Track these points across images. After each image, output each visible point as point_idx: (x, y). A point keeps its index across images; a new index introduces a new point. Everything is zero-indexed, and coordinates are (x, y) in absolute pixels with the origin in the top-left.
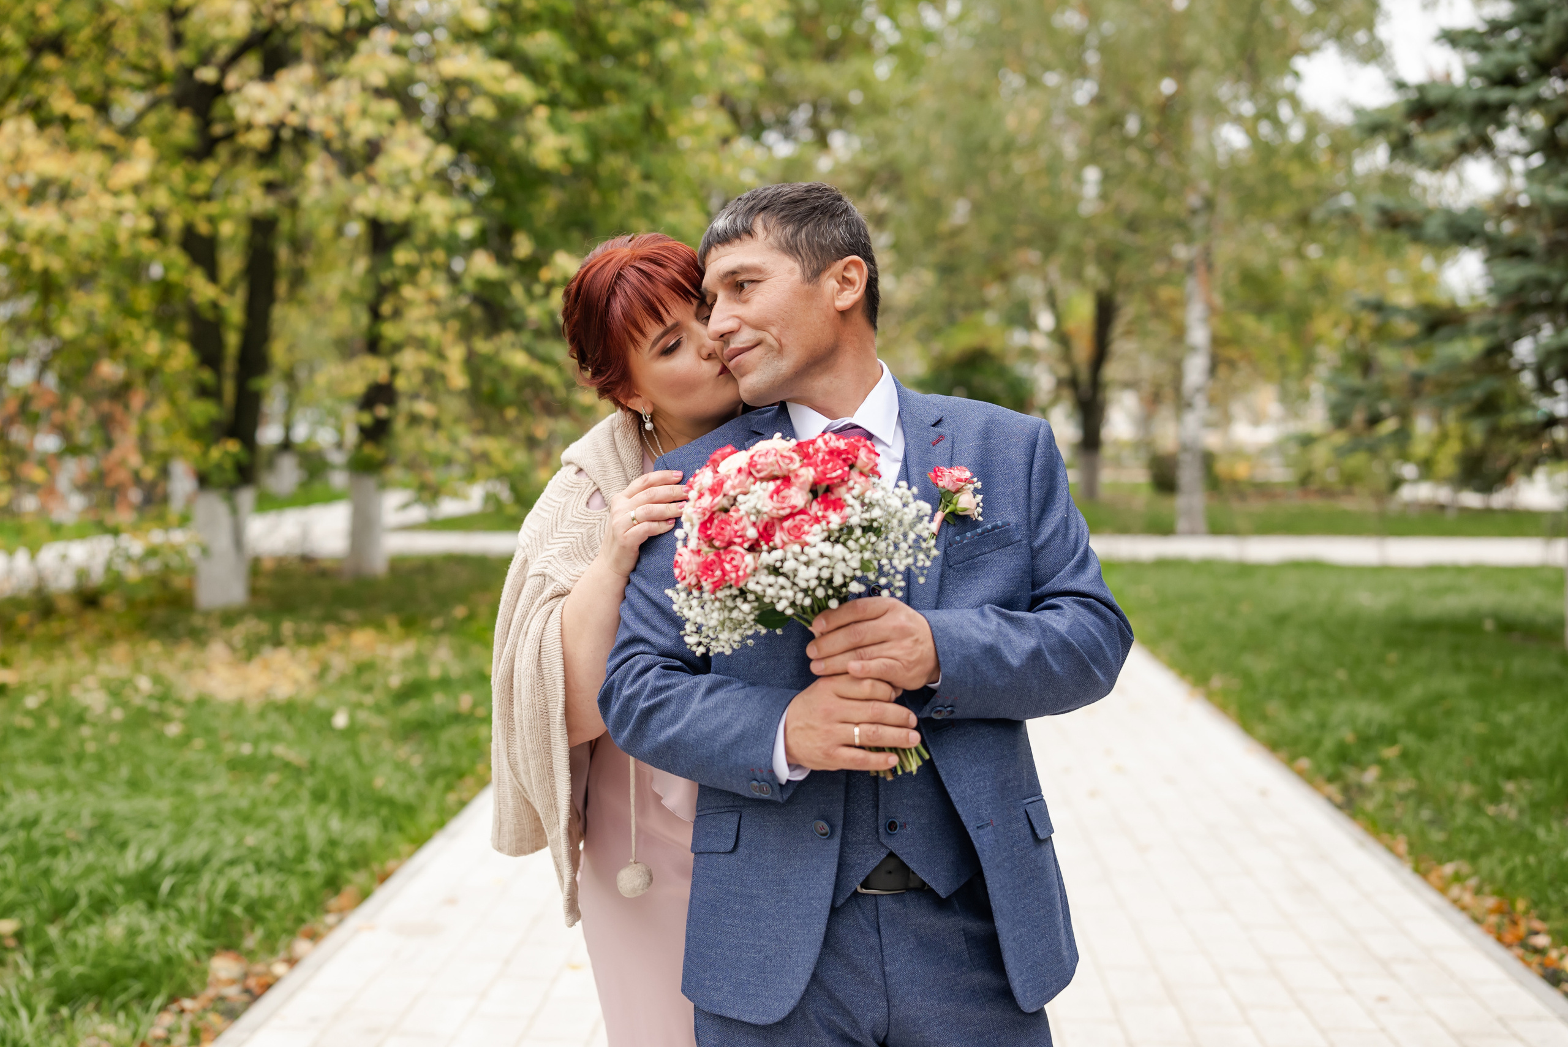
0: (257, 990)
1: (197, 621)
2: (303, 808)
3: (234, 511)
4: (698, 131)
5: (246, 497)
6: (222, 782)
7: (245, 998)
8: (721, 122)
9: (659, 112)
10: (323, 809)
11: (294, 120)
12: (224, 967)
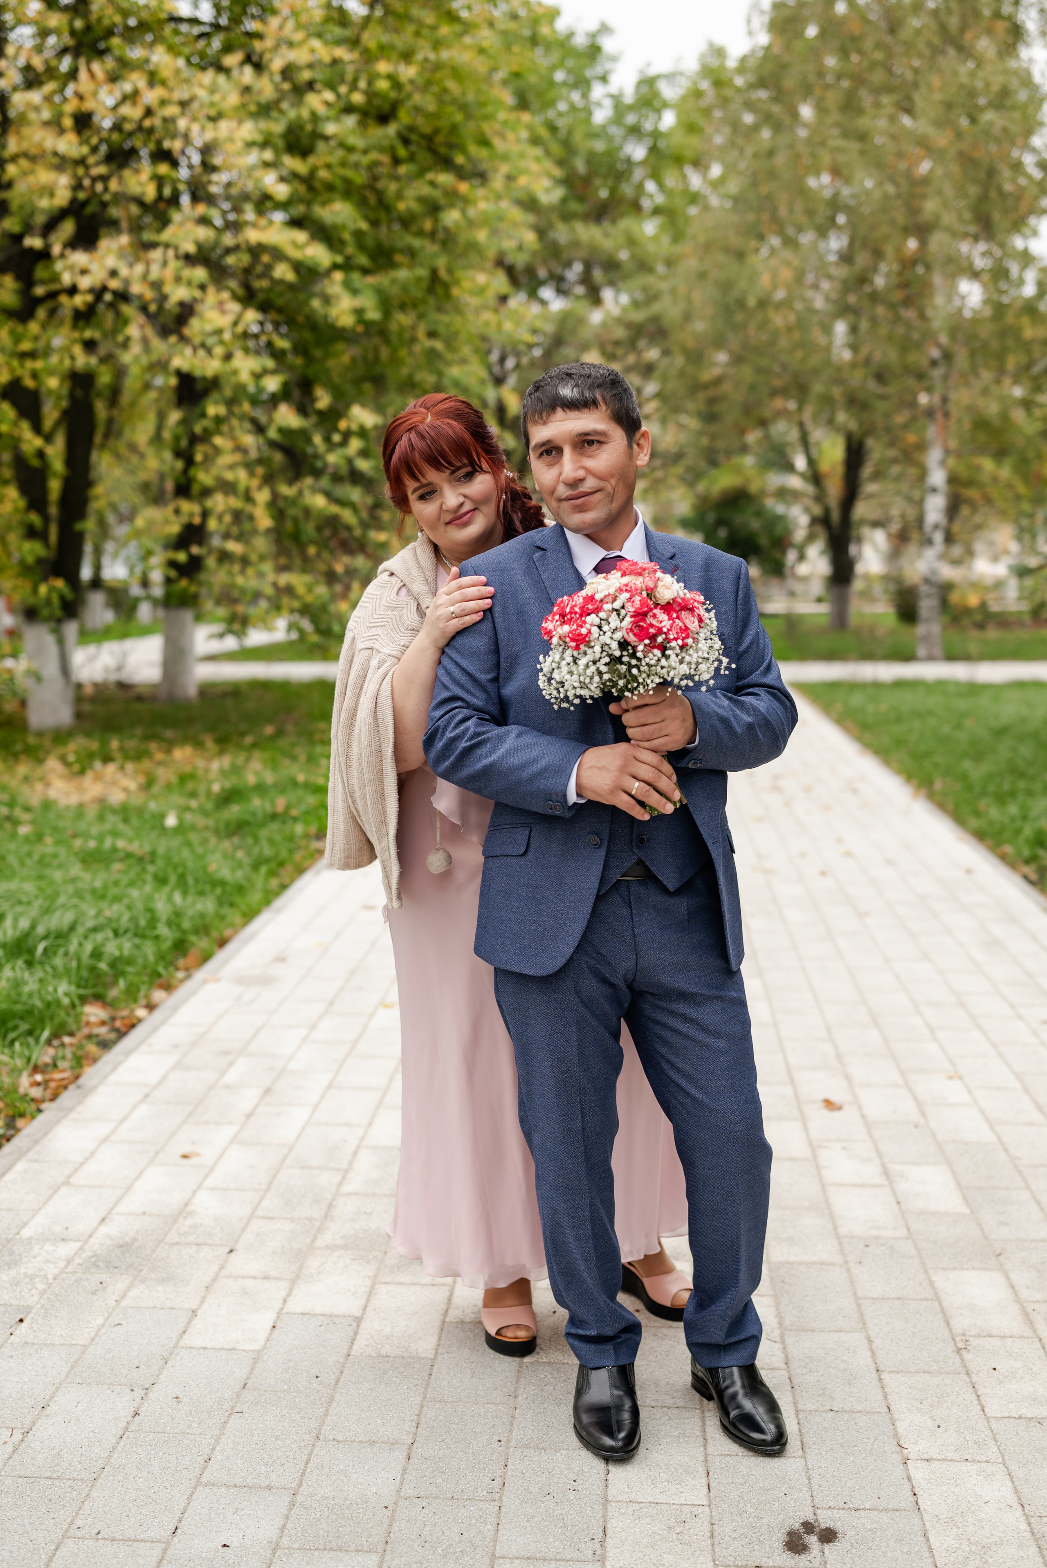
0: (123, 1029)
1: (32, 740)
2: (148, 888)
3: (61, 642)
4: (481, 291)
5: (71, 629)
6: (76, 869)
7: (113, 1036)
8: (500, 282)
9: (443, 274)
10: (166, 889)
11: (114, 284)
12: (94, 1013)
